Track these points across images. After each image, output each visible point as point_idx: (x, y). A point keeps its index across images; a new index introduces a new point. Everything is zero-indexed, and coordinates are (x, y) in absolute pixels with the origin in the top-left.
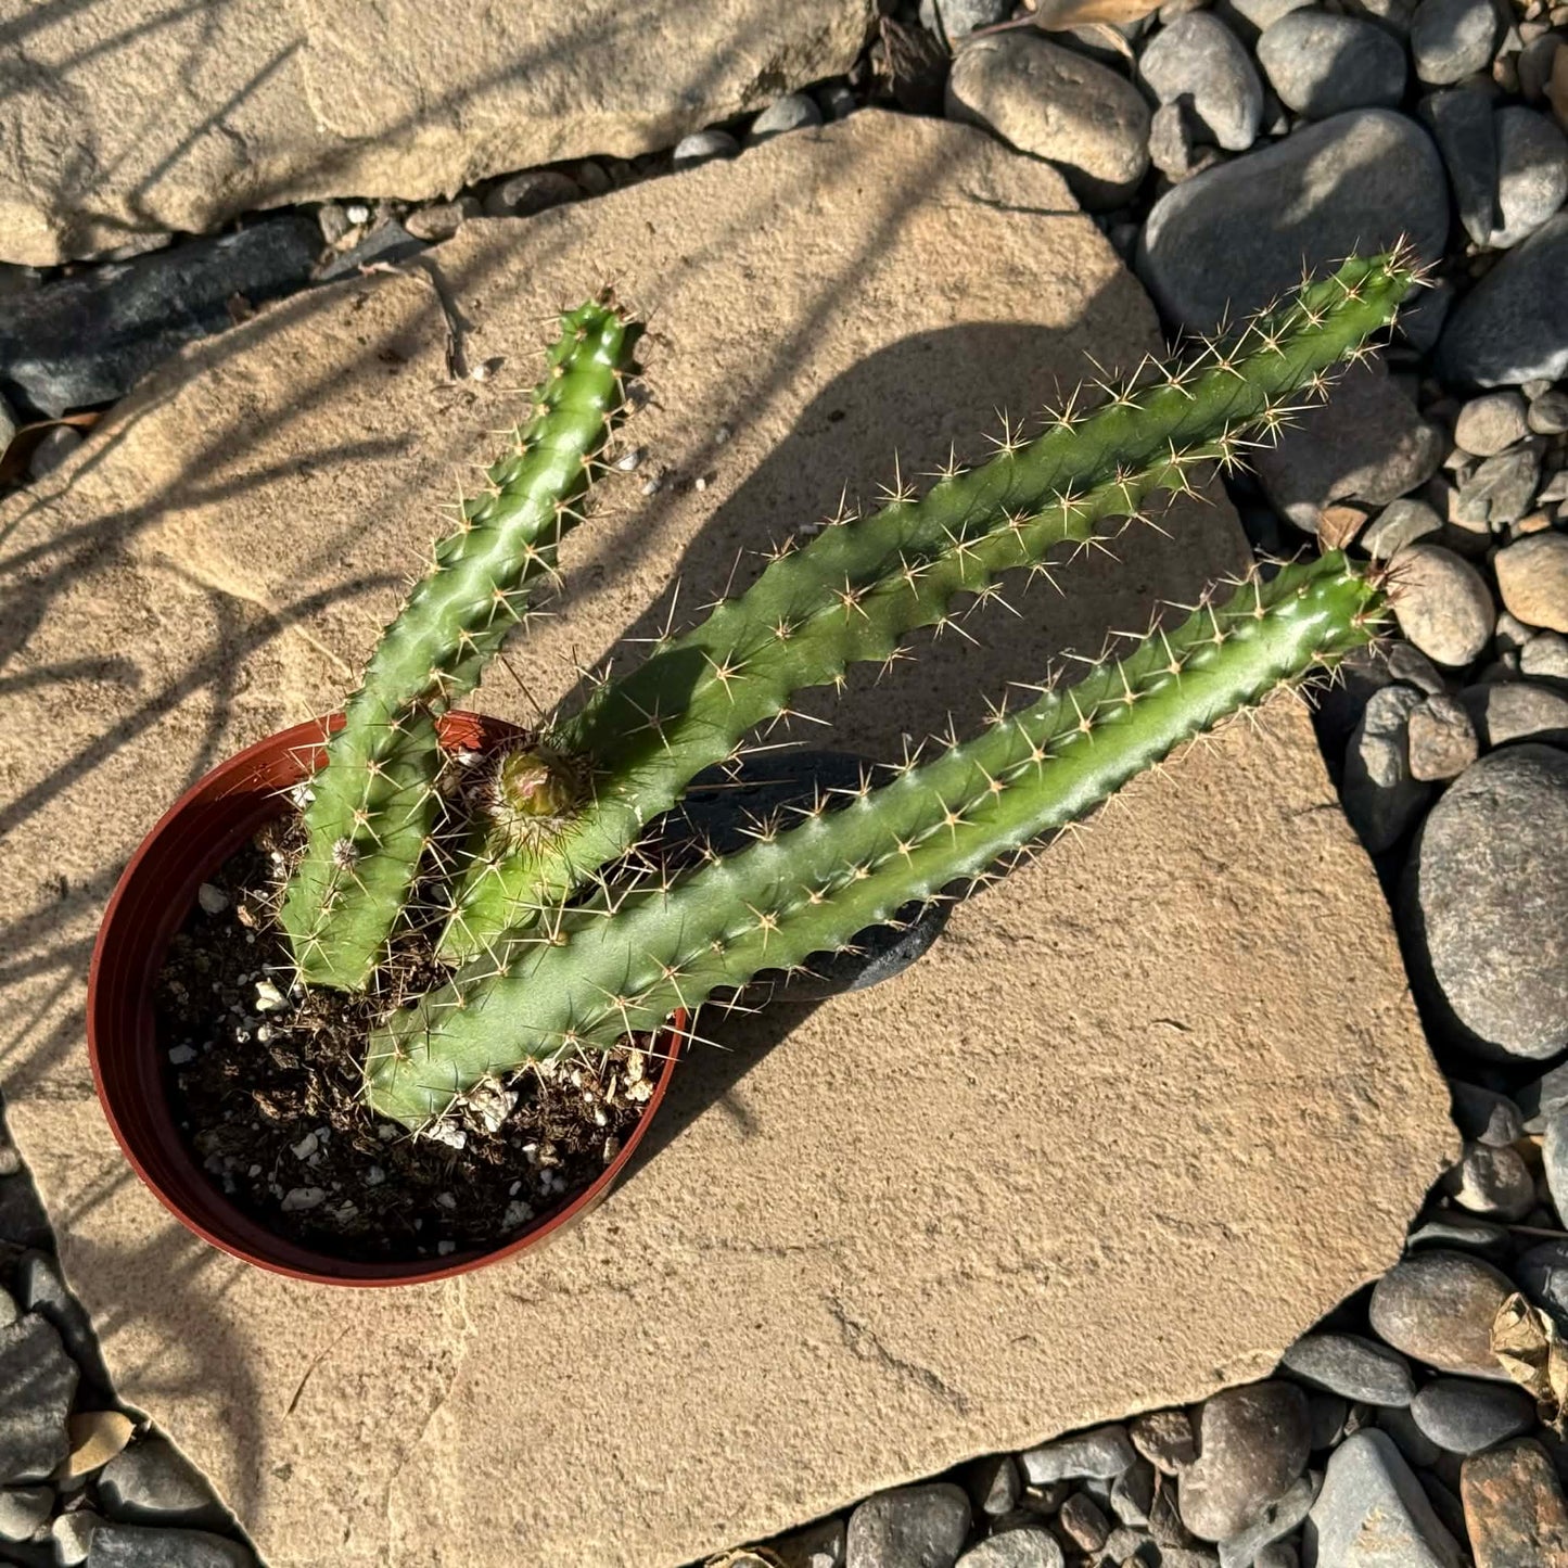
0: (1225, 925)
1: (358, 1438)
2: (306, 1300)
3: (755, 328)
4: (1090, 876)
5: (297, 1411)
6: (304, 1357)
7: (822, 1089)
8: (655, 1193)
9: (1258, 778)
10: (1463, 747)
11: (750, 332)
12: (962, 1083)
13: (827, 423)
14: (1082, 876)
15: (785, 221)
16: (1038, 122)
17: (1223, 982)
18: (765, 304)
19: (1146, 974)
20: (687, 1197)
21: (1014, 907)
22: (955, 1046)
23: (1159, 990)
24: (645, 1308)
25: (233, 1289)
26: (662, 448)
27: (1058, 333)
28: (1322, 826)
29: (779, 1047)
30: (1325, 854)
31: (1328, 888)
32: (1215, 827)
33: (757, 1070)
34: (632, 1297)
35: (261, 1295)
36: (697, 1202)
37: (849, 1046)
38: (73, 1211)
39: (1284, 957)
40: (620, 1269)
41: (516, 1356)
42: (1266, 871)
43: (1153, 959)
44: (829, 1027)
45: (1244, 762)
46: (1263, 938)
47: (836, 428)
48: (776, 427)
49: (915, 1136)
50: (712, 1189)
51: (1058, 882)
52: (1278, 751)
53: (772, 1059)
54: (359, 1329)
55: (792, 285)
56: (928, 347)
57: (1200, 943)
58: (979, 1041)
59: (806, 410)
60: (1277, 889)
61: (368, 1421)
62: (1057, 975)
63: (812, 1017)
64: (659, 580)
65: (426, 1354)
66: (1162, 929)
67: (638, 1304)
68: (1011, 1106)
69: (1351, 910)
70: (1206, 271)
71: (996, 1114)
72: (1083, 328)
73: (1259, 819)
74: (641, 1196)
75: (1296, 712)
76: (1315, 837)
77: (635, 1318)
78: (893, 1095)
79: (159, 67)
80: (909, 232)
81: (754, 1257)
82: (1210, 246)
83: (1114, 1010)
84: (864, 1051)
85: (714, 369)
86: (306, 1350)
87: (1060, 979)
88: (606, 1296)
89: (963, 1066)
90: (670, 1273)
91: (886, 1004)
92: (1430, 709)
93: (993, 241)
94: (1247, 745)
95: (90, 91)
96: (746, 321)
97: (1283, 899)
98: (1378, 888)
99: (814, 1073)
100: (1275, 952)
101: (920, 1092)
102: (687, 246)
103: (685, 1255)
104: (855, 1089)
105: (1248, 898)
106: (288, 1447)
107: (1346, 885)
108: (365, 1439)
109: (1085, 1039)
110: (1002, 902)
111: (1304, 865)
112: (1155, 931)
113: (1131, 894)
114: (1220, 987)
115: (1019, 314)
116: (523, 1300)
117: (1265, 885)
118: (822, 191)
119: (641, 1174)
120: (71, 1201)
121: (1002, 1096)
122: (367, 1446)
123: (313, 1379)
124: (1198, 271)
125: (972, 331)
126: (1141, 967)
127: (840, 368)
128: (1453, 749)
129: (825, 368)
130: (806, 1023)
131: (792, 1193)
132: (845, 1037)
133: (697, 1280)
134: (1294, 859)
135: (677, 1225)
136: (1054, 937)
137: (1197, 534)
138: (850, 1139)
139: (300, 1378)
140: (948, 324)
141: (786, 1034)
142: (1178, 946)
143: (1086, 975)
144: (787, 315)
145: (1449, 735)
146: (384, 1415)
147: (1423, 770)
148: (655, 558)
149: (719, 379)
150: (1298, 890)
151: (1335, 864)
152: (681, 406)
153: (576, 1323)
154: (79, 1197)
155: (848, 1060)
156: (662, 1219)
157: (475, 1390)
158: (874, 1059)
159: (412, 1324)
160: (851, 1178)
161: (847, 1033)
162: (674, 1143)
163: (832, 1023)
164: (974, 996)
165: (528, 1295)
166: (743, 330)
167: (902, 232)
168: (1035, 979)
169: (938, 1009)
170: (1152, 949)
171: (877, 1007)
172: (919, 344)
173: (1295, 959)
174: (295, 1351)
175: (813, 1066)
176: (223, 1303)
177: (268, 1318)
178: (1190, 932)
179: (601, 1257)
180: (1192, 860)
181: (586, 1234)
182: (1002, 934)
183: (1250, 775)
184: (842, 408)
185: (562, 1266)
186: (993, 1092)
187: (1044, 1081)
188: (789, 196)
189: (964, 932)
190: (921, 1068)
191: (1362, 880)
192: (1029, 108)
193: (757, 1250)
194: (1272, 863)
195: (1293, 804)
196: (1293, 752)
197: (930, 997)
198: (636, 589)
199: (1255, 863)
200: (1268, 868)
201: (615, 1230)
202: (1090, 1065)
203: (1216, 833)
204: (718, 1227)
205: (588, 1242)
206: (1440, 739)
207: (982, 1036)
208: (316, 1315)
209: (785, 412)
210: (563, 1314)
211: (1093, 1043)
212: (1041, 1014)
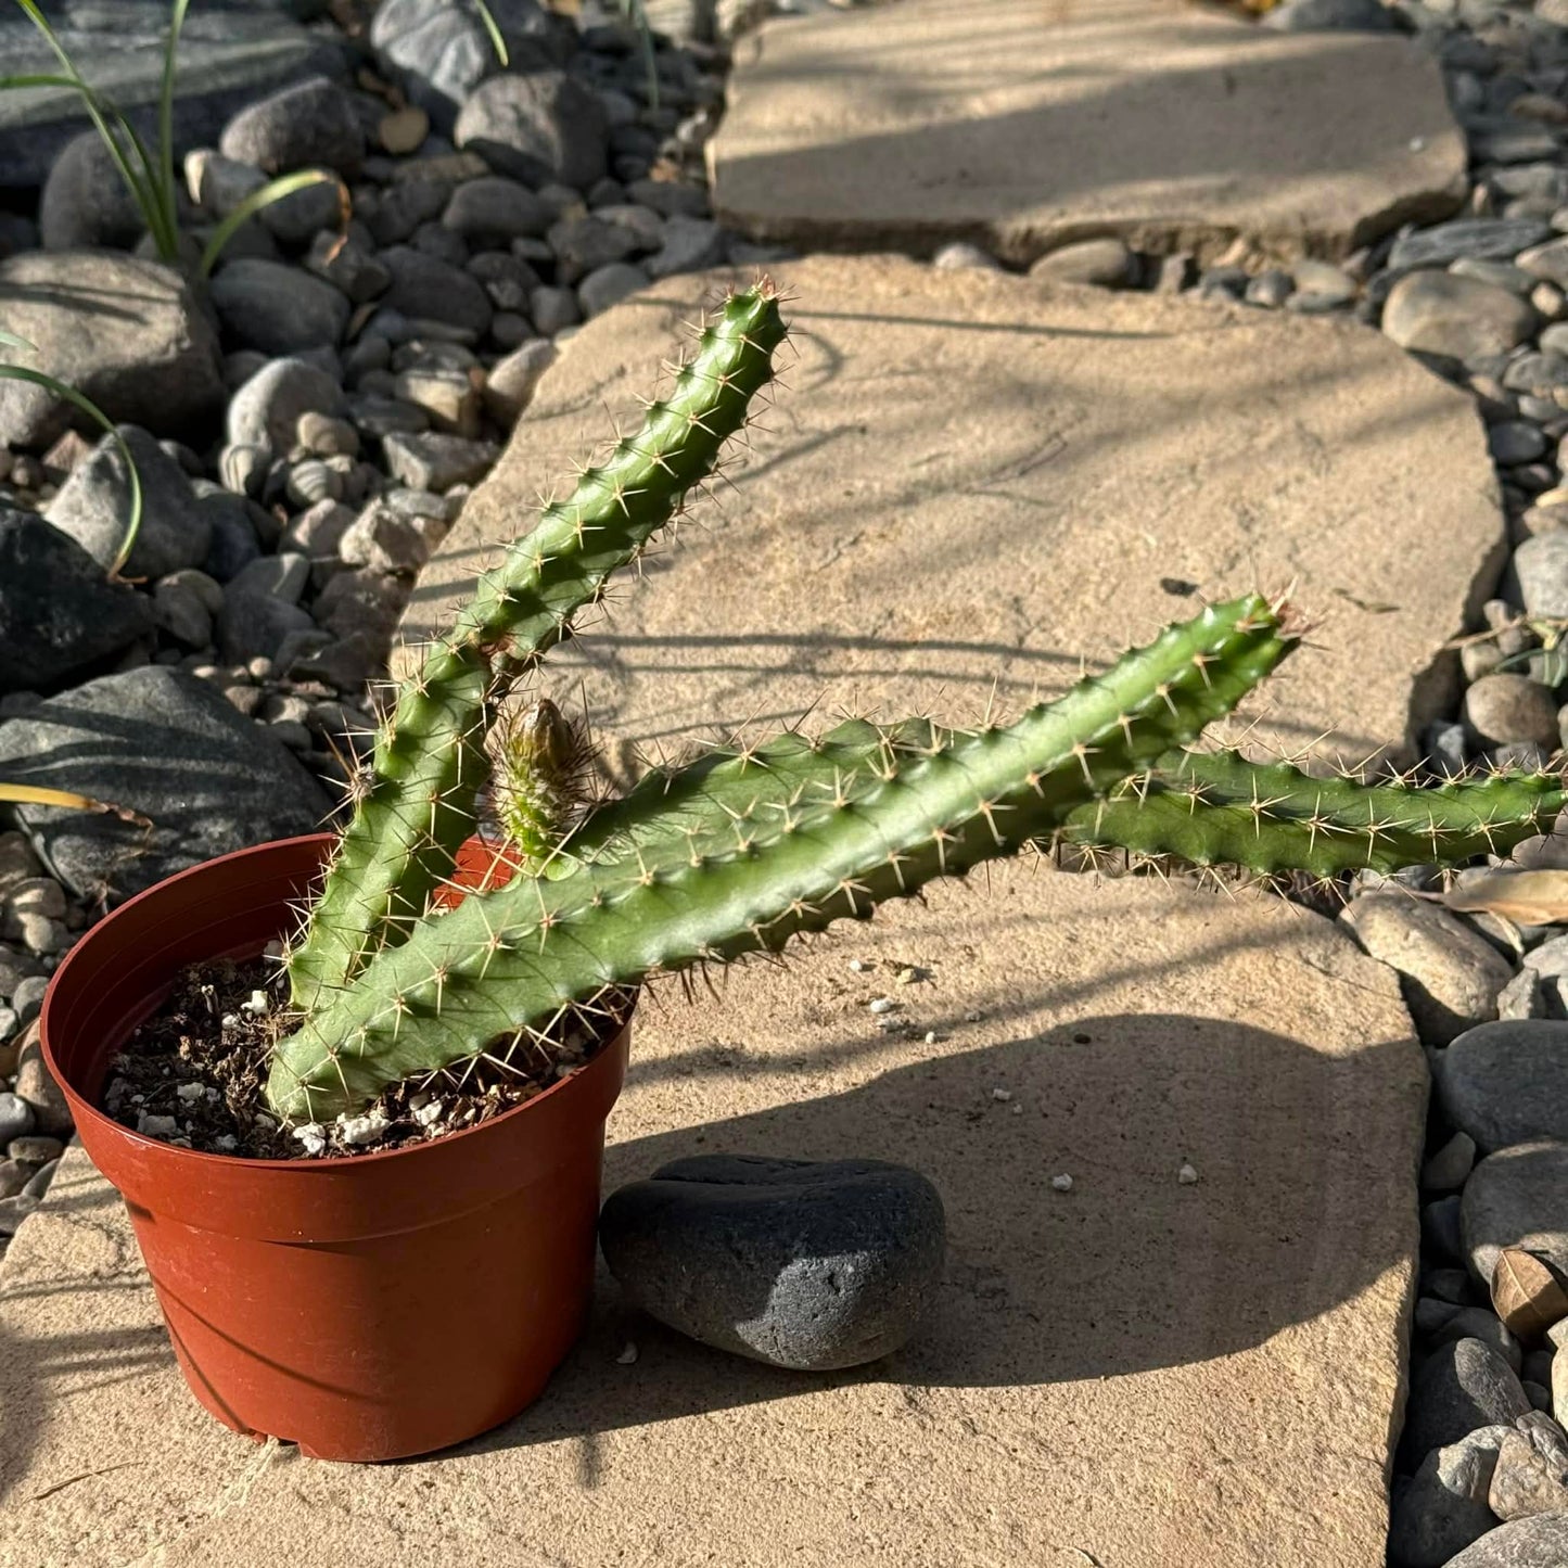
0: (1198, 1503)
1: (74, 1544)
2: (128, 1428)
3: (1053, 970)
4: (1087, 1418)
5: (44, 1501)
6: (87, 1467)
7: (706, 1464)
8: (490, 1475)
9: (1310, 1413)
10: (1556, 1494)
11: (1048, 972)
12: (842, 1515)
13: (1071, 1042)
14: (1079, 1414)
15: (1128, 922)
16: (1399, 937)
17: (1165, 1546)
18: (1073, 960)
19: (1089, 1508)
20: (515, 1489)
21: (995, 1410)
22: (859, 1484)
23: (1093, 1526)
24: (405, 1551)
25: (78, 1396)
26: (914, 1010)
27: (1324, 1059)
28: (1353, 1469)
29: (692, 1417)
30: (1342, 1493)
31: (1327, 1519)
32: (1241, 1431)
33: (658, 1426)
34: (401, 1539)
35: (95, 1409)
36: (521, 1497)
37: (757, 1443)
38: (9, 1293)
39: (1244, 1552)
40: (409, 1515)
41: (261, 1537)
42: (1272, 1483)
43: (1105, 1499)
44: (749, 1422)
45: (1304, 1397)
46: (1231, 1530)
47: (1076, 1047)
48: (1024, 1029)
49: (765, 1535)
50: (543, 1493)
51: (1052, 1410)
52: (1346, 1402)
53: (677, 1424)
54: (150, 1467)
55: (1105, 955)
56: (1197, 1028)
57: (1162, 1508)
58: (884, 1489)
59: (1058, 1027)
60: (1272, 1498)
61: (95, 1535)
62: (999, 1472)
63: (738, 1409)
64: (847, 1084)
65: (188, 1508)
66: (1130, 1480)
67: (401, 1546)
68: (876, 1552)
69: (1341, 1546)
70: (1493, 1065)
71: (858, 1551)
72: (1350, 1063)
73: (1290, 1443)
74: (474, 1471)
75: (1383, 1380)
76: (1340, 1476)
77: (390, 1555)
78: (769, 1495)
79: (705, 688)
80: (1233, 960)
81: (538, 1559)
82: (1507, 1049)
83: (1036, 1522)
84: (768, 1453)
85: (999, 980)
86: (92, 1463)
87: (1000, 1477)
88: (378, 1529)
89: (854, 1502)
90: (452, 1536)
91: (816, 1427)
92: (1531, 1436)
93: (1305, 989)
94: (1316, 1386)
95: (644, 686)
96: (1048, 963)
97: (1272, 1508)
98: (1383, 1542)
99: (708, 1450)
100: (1238, 1546)
101: (796, 1504)
102: (1033, 909)
103: (475, 1528)
104: (736, 1476)
105: (1237, 1494)
106: (11, 1523)
107: (1348, 1524)
108: (78, 1547)
109: (990, 1533)
110: (986, 1402)
111: (1313, 1492)
112: (1122, 1480)
113: (1119, 1446)
114: (1159, 1550)
115: (1295, 1035)
116: (304, 1499)
117: (1263, 1492)
118: (1175, 916)
119: (488, 1455)
120: (14, 1286)
121: (874, 1541)
122: (75, 1553)
123: (79, 1484)
124: (1485, 1062)
125: (1243, 1030)
126: (1088, 1501)
127: (1107, 1012)
128: (1543, 1491)
129: (1091, 1009)
130: (731, 1411)
131: (614, 1528)
132: (758, 1435)
133: (471, 1552)
134: (1306, 1484)
135: (489, 1505)
136: (1017, 1445)
137: (1367, 1225)
138: (702, 1510)
139: (68, 1478)
140: (1224, 1018)
141: (706, 1411)
142: (1138, 1500)
143: (1028, 1485)
144: (1087, 971)
145: (1543, 1472)
146: (111, 1537)
147: (1500, 1498)
148: (855, 1070)
149: (998, 987)
150: (1293, 1507)
151: (1347, 1503)
152: (952, 992)
153: (334, 1536)
154: (23, 1286)
155: (748, 1453)
156: (479, 1495)
157: (203, 1544)
158: (772, 1462)
159: (197, 1483)
160: (678, 1540)
161: (763, 1433)
162: (538, 1446)
163: (754, 1420)
164: (905, 1456)
165: (312, 1499)
166: (1042, 968)
167: (1227, 959)
168: (975, 1467)
169: (862, 1451)
170: (1109, 1492)
171: (806, 1426)
172: (1192, 1025)
173: (1254, 1560)
174: (83, 1459)
175: (711, 1443)
176: (60, 1402)
177: (85, 1427)
178: (1157, 1494)
179: (401, 1499)
180: (1200, 1446)
181: (402, 1477)
182: (969, 1425)
183: (1305, 1409)
184: (1092, 1036)
185: (360, 1491)
186: (868, 1534)
187: (924, 1546)
188: (1143, 909)
189: (932, 1409)
190: (812, 1487)
191: (1368, 1527)
192: (1394, 925)
193: (545, 1554)
194: (1281, 1478)
195: (1334, 1445)
196: (1361, 1409)
197: (863, 1440)
198: (823, 1083)
199: (1263, 1471)
200: (1276, 1480)
201: (430, 1485)
202: (980, 1554)
203: (1239, 1436)
204: (524, 1523)
205: (398, 1484)
206: (1530, 1471)
207: (889, 1487)
208: (126, 1442)
209: (1038, 1023)
210: (329, 1523)
211: (995, 1539)
212: (960, 1494)
